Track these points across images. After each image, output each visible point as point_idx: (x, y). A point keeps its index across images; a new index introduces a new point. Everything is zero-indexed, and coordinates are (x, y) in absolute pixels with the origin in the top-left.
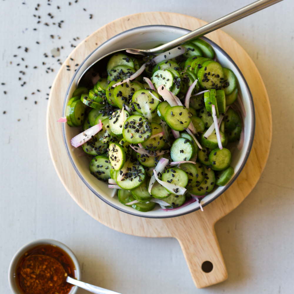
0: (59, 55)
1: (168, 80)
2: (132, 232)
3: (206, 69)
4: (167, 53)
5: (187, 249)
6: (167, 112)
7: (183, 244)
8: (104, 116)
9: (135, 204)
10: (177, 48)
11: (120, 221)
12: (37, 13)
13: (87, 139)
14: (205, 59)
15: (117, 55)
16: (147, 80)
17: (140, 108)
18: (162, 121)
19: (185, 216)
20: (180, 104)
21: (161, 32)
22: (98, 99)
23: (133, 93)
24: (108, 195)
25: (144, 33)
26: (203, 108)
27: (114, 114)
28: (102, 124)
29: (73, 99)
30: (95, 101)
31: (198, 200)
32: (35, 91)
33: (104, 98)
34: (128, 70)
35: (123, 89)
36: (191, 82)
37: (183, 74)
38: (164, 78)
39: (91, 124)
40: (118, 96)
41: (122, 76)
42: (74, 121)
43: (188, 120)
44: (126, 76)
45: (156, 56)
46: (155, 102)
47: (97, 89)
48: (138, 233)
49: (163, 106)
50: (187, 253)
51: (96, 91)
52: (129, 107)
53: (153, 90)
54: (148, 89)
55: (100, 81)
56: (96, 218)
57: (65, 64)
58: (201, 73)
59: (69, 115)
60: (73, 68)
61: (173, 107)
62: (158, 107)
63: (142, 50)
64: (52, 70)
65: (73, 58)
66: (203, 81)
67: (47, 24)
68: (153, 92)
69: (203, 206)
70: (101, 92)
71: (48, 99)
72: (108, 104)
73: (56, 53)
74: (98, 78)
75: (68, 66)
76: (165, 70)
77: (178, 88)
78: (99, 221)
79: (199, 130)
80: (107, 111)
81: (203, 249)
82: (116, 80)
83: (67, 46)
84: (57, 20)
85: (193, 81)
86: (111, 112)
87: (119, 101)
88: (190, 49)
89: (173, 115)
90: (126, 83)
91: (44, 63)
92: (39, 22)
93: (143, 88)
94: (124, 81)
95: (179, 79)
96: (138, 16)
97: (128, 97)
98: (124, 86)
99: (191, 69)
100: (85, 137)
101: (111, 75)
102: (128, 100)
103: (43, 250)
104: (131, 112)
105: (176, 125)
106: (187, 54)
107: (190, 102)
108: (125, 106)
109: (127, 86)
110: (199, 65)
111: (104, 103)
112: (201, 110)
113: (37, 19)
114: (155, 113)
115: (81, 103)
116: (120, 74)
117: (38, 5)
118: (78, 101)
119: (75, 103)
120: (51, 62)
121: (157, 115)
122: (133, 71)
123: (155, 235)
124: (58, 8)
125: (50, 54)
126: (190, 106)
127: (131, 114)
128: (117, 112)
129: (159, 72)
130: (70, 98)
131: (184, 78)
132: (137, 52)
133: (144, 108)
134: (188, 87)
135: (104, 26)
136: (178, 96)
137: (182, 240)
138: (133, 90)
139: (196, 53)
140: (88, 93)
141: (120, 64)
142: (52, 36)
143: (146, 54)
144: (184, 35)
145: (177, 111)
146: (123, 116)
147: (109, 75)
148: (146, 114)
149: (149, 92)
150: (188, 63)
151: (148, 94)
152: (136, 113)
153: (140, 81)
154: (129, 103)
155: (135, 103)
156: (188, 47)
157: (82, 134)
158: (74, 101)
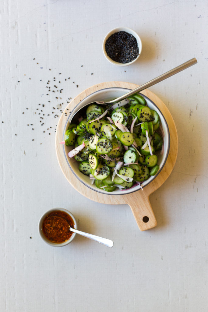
0: (61, 108)
1: (121, 118)
2: (104, 202)
3: (141, 111)
4: (119, 103)
5: (134, 210)
6: (121, 136)
7: (132, 207)
8: (85, 139)
9: (105, 188)
10: (125, 100)
11: (97, 196)
12: (48, 86)
13: (77, 153)
14: (141, 105)
15: (91, 105)
16: (109, 118)
17: (105, 134)
18: (118, 141)
19: (133, 193)
20: (128, 131)
21: (115, 91)
22: (82, 130)
23: (101, 126)
24: (90, 184)
25: (106, 92)
26: (140, 133)
27: (91, 138)
28: (85, 144)
29: (68, 131)
30: (80, 131)
31: (140, 184)
32: (49, 128)
33: (85, 129)
34: (98, 113)
35: (96, 124)
36: (133, 118)
37: (128, 114)
38: (118, 117)
39: (79, 144)
40: (93, 128)
41: (95, 117)
42: (69, 143)
43: (133, 140)
44: (97, 117)
45: (113, 105)
46: (113, 130)
47: (81, 125)
48: (108, 203)
49: (119, 132)
50: (135, 212)
51: (81, 126)
52: (99, 133)
53: (112, 124)
54: (110, 123)
55: (83, 120)
56: (84, 195)
57: (64, 112)
58: (139, 113)
59: (66, 140)
60: (68, 114)
61: (124, 133)
62: (116, 133)
63: (105, 102)
64: (58, 116)
65: (68, 109)
66: (140, 117)
67: (54, 91)
68: (113, 125)
69: (143, 187)
70: (83, 126)
71: (55, 132)
72: (88, 133)
73: (59, 107)
74: (82, 118)
75: (66, 113)
76: (118, 112)
77: (126, 122)
78: (86, 197)
79: (139, 145)
80: (87, 137)
81: (143, 210)
82: (91, 119)
83: (65, 102)
84: (59, 89)
85: (135, 118)
86: (89, 137)
87: (94, 131)
88: (132, 100)
89: (124, 137)
90: (97, 120)
91: (53, 113)
92: (49, 90)
93: (107, 123)
94: (96, 120)
95: (127, 117)
96: (103, 84)
97: (98, 128)
98: (96, 122)
99: (133, 111)
100: (75, 152)
101: (89, 117)
102: (98, 130)
103: (57, 214)
104: (101, 136)
105: (126, 142)
106: (130, 103)
107: (133, 130)
108: (97, 134)
109: (98, 122)
110: (138, 109)
111: (85, 132)
112: (140, 134)
113: (48, 89)
114: (114, 137)
115: (73, 133)
116: (93, 116)
117: (49, 81)
118: (71, 132)
119: (69, 133)
120: (57, 112)
121: (115, 137)
122: (101, 114)
123: (117, 204)
124: (60, 82)
125: (56, 108)
126: (134, 132)
127: (100, 138)
128: (93, 137)
129: (115, 114)
130: (67, 130)
131: (130, 116)
132: (102, 103)
133: (108, 134)
134: (132, 121)
135: (84, 91)
136: (127, 126)
137: (131, 206)
138: (101, 124)
139: (135, 102)
140: (76, 127)
141: (93, 110)
142: (57, 98)
143: (108, 104)
144: (128, 92)
145: (126, 135)
146: (96, 139)
147: (88, 116)
148: (109, 137)
149: (110, 125)
150: (131, 108)
151: (110, 126)
152: (103, 137)
153: (105, 119)
154: (99, 132)
155: (102, 131)
156: (131, 99)
157: (74, 150)
158: (68, 132)
